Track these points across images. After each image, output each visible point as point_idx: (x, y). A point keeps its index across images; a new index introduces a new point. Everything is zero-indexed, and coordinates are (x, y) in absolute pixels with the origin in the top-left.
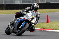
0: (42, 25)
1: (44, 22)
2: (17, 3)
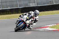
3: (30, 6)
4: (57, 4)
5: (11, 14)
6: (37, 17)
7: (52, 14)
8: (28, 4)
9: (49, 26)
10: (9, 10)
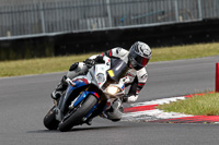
0: (200, 102)
1: (205, 92)
2: (95, 29)
3: (89, 30)
4: (189, 21)
5: (16, 59)
6: (143, 71)
7: (168, 58)
8: (80, 22)
9: (160, 102)
10: (7, 45)
